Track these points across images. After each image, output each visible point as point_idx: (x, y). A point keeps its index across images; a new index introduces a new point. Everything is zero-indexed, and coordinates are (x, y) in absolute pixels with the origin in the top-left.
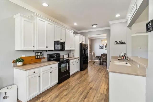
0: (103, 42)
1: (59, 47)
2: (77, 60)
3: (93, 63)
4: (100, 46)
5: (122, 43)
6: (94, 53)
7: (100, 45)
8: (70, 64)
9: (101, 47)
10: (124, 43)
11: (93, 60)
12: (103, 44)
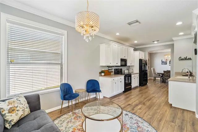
0: (166, 57)
1: (123, 63)
2: (137, 75)
3: (153, 80)
4: (162, 62)
5: (188, 59)
6: (154, 70)
7: (162, 60)
8: (132, 78)
9: (164, 63)
10: (190, 59)
11: (153, 78)
12: (167, 60)
